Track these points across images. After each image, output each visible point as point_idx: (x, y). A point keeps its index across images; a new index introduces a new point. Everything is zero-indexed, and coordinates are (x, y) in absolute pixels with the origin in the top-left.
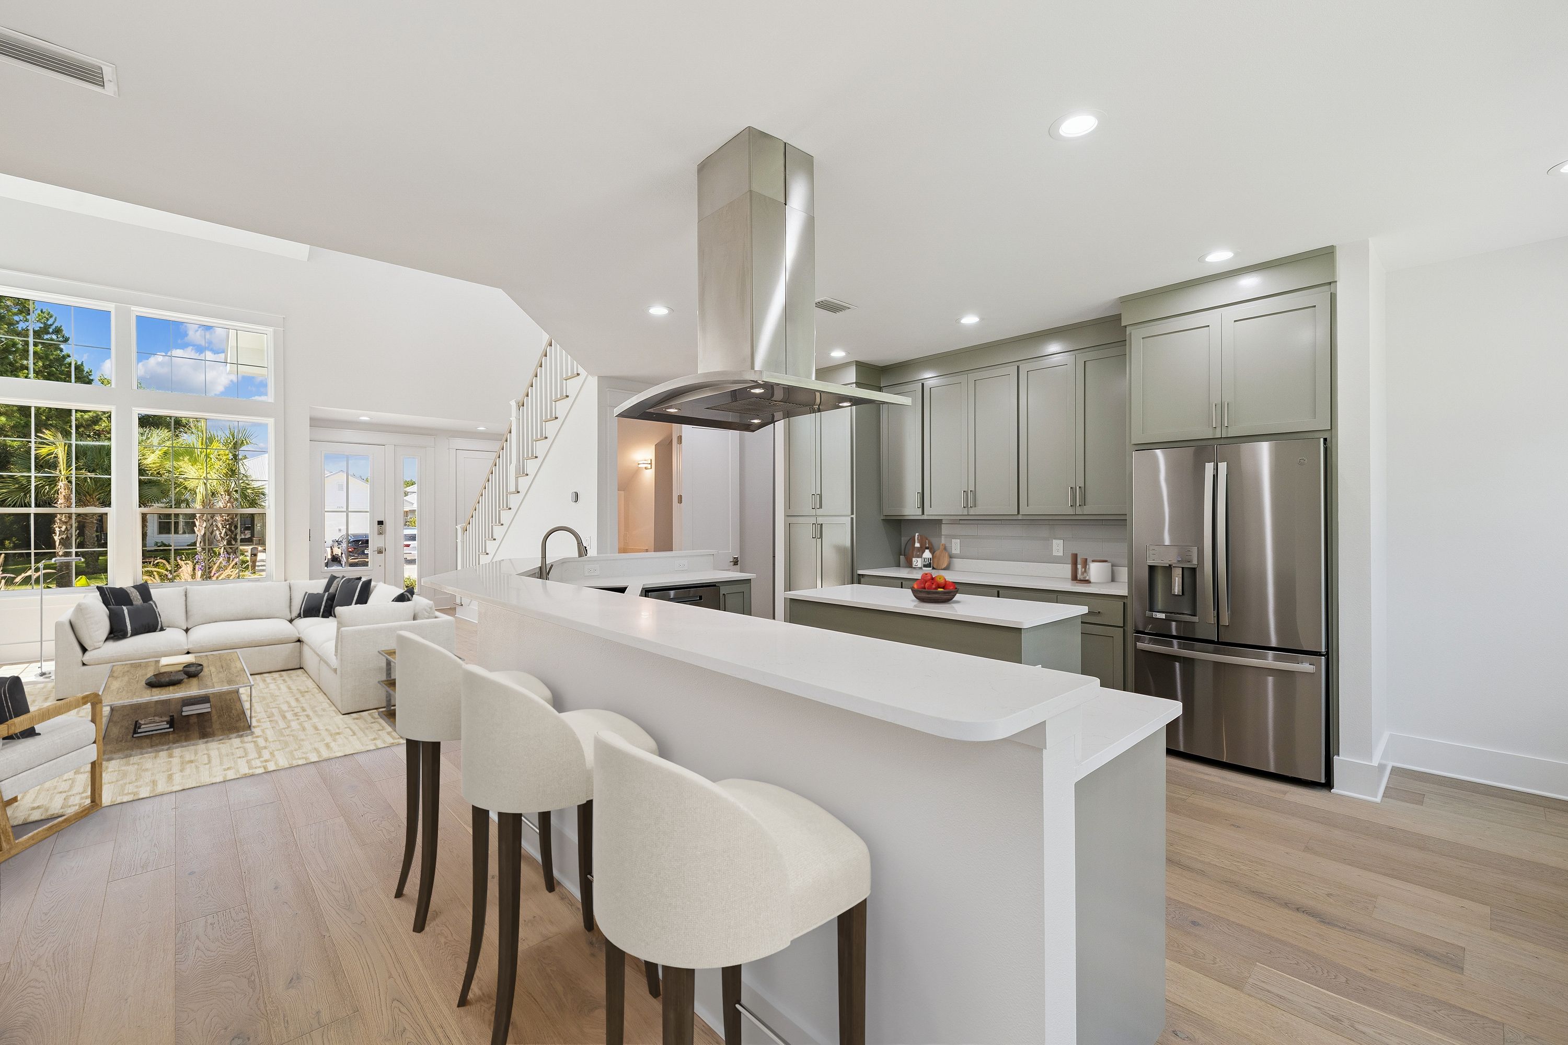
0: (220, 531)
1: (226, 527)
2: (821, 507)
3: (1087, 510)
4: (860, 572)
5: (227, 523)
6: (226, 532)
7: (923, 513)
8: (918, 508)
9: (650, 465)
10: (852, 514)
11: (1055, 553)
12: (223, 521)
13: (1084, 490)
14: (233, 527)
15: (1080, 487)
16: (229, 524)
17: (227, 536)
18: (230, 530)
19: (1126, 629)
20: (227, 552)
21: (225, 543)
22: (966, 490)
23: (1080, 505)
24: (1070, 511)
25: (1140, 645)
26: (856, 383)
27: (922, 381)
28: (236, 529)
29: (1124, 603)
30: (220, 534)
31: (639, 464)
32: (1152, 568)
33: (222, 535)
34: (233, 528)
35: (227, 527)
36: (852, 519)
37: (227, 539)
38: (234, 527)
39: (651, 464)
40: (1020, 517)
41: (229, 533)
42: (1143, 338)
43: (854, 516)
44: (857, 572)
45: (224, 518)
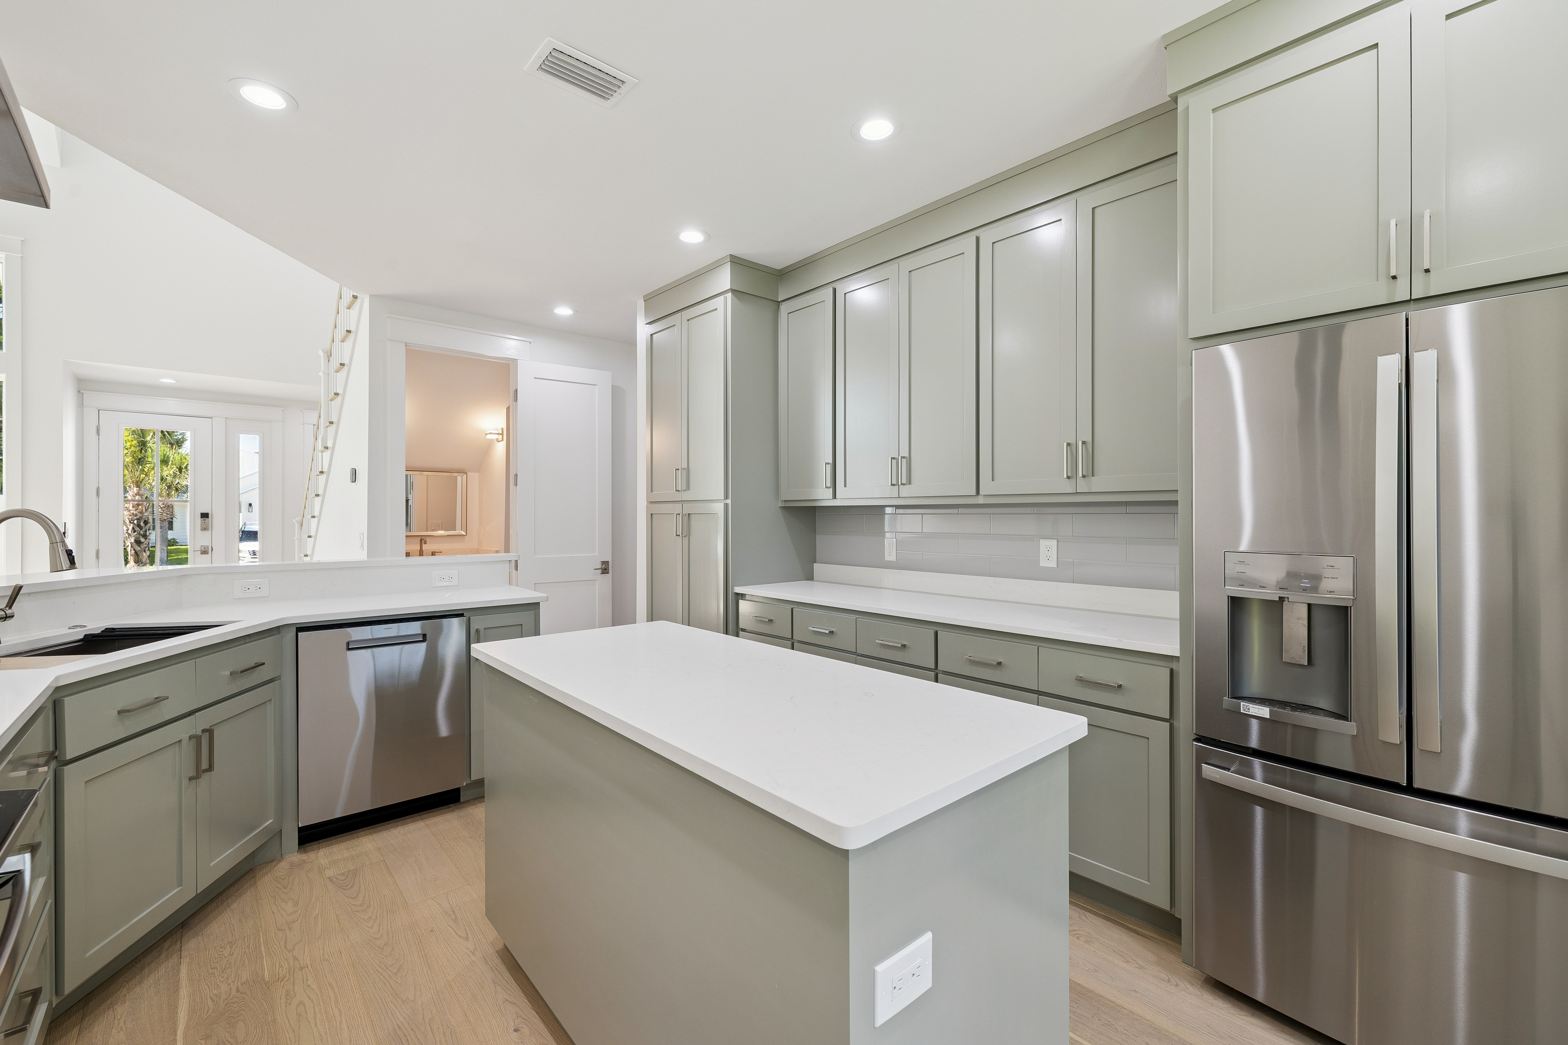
0: (127, 527)
1: (133, 523)
2: (688, 488)
3: (1098, 484)
4: (738, 590)
5: (135, 518)
6: (133, 528)
7: (835, 497)
8: (826, 487)
9: (501, 436)
10: (726, 497)
11: (1044, 563)
12: (130, 516)
13: (1091, 447)
14: (142, 522)
15: (1084, 443)
16: (138, 519)
17: (135, 532)
18: (139, 525)
19: (1175, 723)
20: (134, 550)
21: (133, 540)
22: (896, 456)
23: (1084, 476)
24: (1068, 487)
25: (1209, 771)
26: (733, 291)
27: (834, 285)
28: (146, 525)
29: (1172, 671)
30: (128, 530)
31: (486, 434)
32: (1237, 604)
33: (130, 532)
34: (142, 524)
35: (135, 522)
36: (726, 505)
37: (134, 536)
38: (144, 522)
39: (502, 434)
40: (980, 500)
41: (137, 529)
42: (1214, 110)
43: (729, 501)
44: (733, 589)
45: (132, 512)
